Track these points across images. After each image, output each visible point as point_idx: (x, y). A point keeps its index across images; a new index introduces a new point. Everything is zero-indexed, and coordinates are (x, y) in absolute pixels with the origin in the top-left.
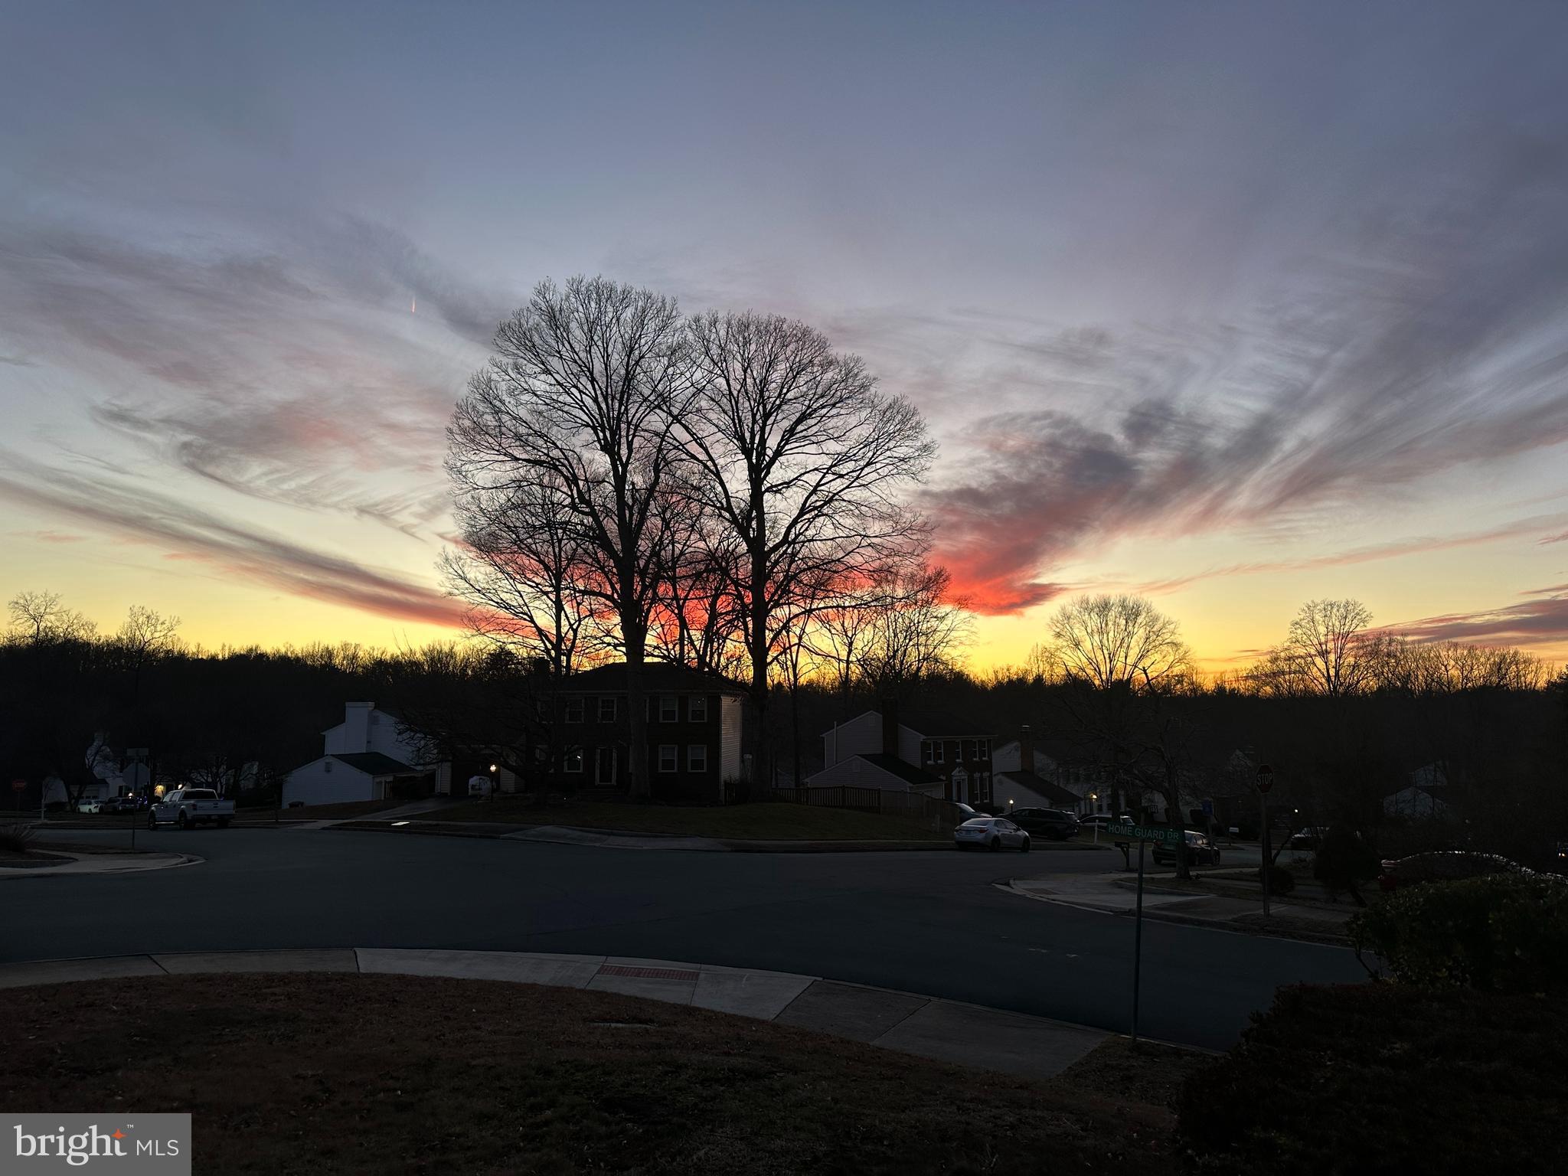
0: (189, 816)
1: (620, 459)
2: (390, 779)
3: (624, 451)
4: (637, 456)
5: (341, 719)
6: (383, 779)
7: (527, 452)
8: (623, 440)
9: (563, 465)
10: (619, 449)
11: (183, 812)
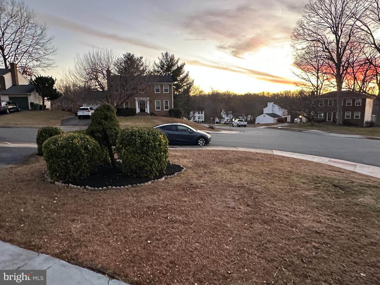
0: (239, 124)
1: (338, 35)
2: (277, 118)
3: (340, 33)
4: (344, 33)
5: (267, 106)
6: (275, 119)
7: (311, 38)
8: (340, 30)
9: (321, 40)
10: (338, 32)
11: (238, 124)
